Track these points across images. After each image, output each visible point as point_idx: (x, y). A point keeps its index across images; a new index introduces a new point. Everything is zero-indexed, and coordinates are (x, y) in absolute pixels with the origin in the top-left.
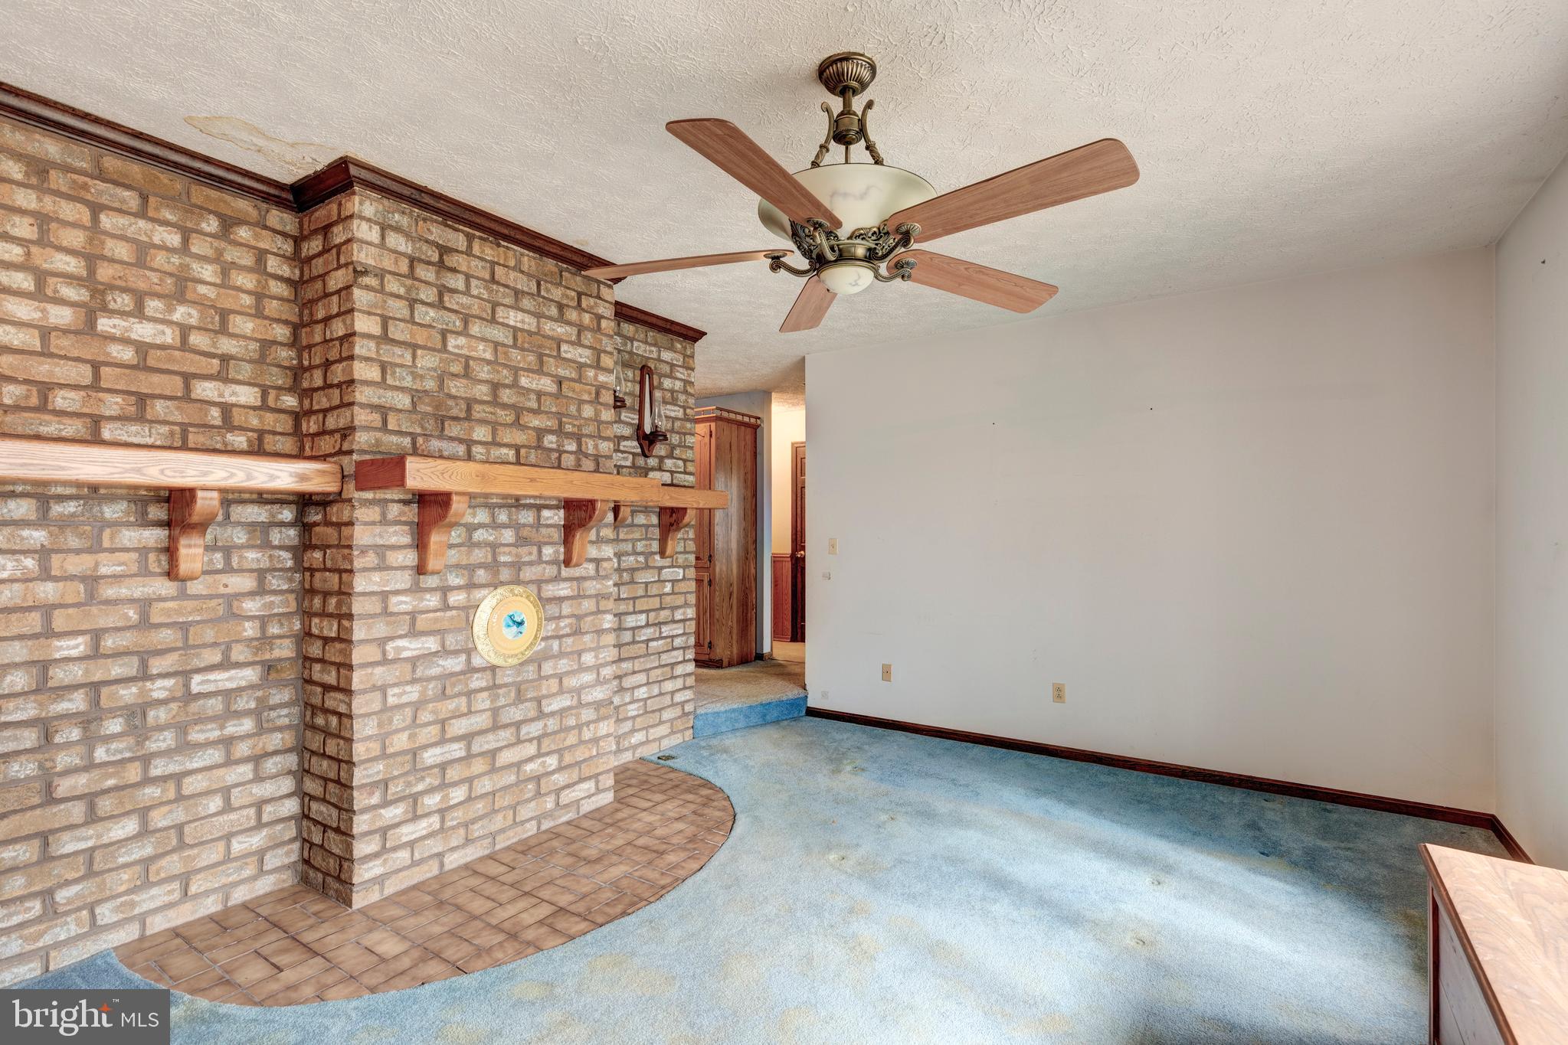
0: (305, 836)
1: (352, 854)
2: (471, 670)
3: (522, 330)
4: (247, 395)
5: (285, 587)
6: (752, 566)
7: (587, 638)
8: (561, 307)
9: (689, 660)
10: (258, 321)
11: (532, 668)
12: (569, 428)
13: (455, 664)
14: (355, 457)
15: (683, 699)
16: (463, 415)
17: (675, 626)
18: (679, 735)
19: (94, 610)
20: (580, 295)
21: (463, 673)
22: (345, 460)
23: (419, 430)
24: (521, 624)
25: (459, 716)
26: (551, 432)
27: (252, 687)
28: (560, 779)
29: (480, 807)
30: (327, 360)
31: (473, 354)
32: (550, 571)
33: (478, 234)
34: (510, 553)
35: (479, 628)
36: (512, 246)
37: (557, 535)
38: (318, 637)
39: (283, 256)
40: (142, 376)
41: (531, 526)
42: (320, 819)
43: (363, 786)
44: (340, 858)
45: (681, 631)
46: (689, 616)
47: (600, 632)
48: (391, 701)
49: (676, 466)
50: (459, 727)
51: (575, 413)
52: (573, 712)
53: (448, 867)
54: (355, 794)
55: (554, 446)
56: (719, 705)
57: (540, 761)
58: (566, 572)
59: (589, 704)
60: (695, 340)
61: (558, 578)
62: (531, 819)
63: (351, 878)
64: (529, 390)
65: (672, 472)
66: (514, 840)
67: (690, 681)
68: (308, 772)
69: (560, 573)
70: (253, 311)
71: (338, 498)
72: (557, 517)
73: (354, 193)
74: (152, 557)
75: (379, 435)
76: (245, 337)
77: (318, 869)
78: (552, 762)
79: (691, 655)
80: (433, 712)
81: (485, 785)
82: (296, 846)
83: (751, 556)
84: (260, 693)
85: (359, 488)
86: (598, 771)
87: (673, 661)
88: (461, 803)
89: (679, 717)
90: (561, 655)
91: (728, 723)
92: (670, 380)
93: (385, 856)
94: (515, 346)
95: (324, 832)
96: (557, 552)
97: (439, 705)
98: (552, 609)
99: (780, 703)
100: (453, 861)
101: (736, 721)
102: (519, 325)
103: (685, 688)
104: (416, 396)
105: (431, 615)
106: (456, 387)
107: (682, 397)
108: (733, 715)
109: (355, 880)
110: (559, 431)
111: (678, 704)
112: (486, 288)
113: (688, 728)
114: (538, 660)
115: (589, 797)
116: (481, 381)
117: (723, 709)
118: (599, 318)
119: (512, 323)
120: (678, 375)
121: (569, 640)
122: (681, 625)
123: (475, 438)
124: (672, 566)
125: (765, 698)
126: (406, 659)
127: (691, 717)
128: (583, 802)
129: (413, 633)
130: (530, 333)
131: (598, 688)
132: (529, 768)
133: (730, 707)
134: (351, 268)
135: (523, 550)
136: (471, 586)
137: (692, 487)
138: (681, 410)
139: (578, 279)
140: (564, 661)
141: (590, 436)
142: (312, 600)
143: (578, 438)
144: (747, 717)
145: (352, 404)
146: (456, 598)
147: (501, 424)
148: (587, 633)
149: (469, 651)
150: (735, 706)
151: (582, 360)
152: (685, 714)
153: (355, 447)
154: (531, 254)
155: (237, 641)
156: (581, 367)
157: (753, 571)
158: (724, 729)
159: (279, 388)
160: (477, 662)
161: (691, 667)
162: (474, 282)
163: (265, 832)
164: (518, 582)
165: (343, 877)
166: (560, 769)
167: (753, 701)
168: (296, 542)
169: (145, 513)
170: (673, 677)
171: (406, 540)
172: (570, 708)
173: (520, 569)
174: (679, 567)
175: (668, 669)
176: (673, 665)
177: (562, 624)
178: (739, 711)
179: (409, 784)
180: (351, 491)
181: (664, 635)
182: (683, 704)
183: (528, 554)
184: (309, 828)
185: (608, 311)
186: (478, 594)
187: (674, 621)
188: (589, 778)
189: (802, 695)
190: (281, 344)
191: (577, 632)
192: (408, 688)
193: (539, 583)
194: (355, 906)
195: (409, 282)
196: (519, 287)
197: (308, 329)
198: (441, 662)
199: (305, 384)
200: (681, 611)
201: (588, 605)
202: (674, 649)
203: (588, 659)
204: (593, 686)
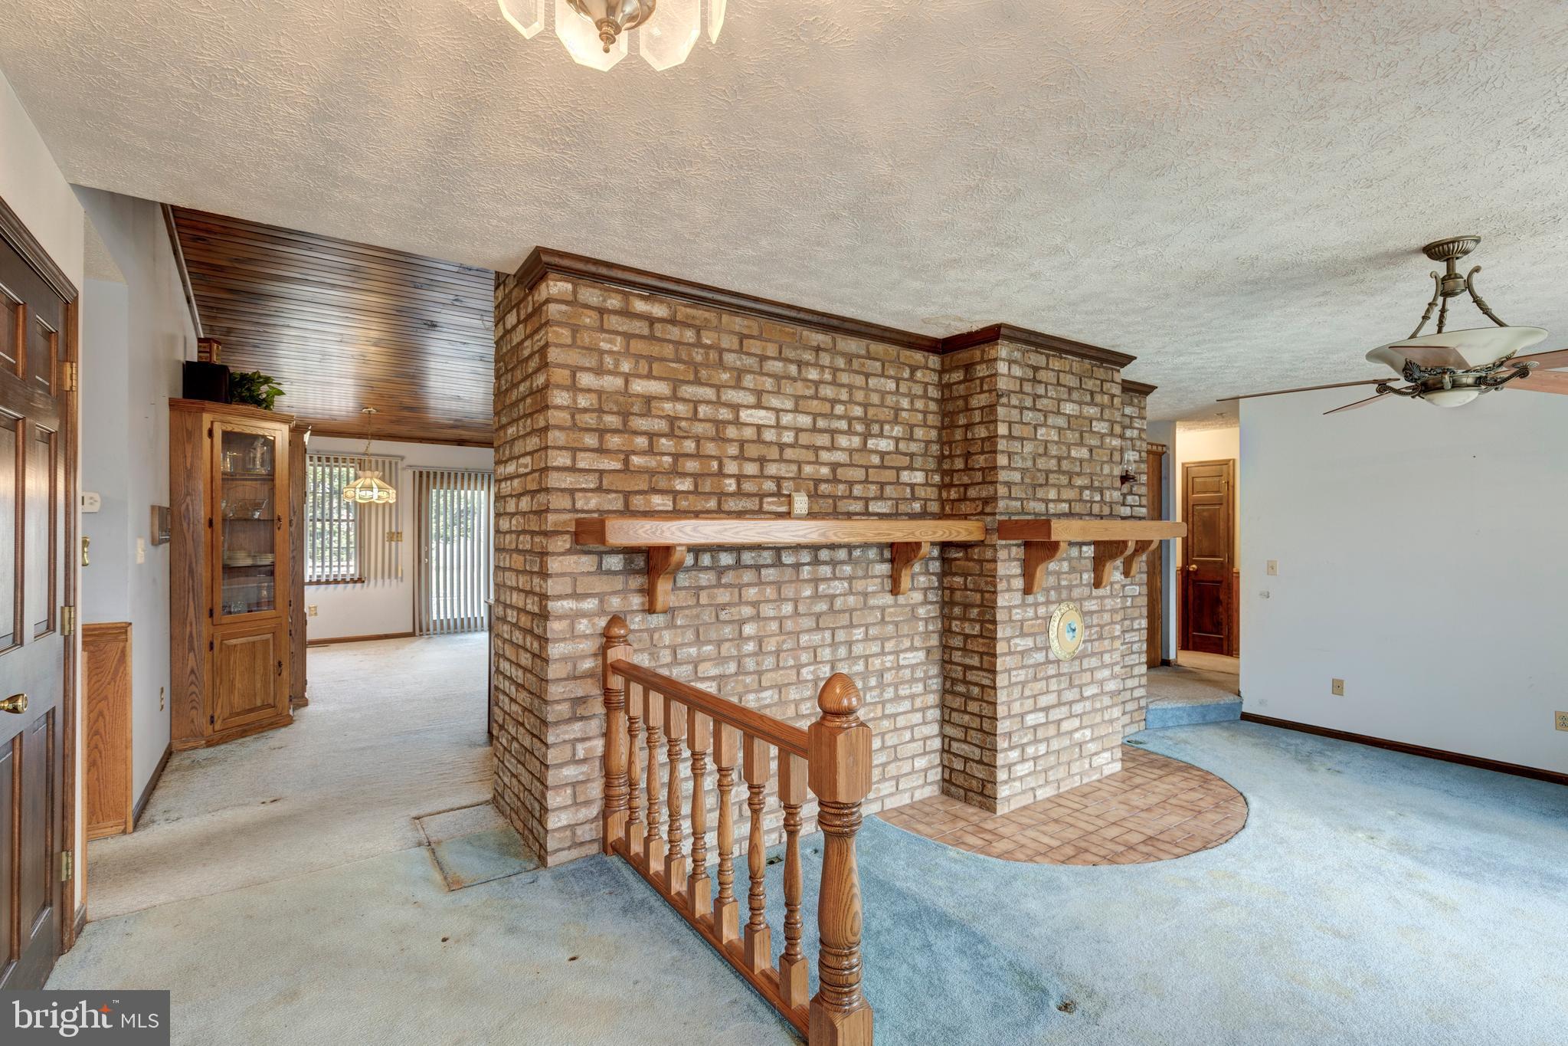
0: (946, 763)
1: (995, 777)
2: (1048, 662)
3: (1072, 416)
4: (919, 477)
5: (935, 600)
6: (1159, 580)
7: (1106, 642)
8: (1092, 393)
9: (1142, 663)
10: (925, 429)
11: (1077, 662)
12: (1096, 484)
13: (1040, 657)
14: (998, 517)
15: (1139, 695)
16: (1044, 482)
17: (1134, 634)
18: (1136, 725)
19: (866, 612)
20: (1102, 381)
21: (1044, 664)
22: (989, 519)
23: (1024, 496)
24: (1074, 630)
25: (1043, 694)
26: (1086, 488)
27: (922, 663)
28: (1092, 747)
29: (1052, 759)
30: (969, 452)
31: (1049, 438)
32: (1086, 591)
33: (1052, 353)
34: (1066, 579)
35: (1053, 635)
36: (1069, 357)
37: (1089, 564)
38: (959, 634)
39: (934, 385)
40: (882, 471)
41: (1076, 558)
42: (962, 754)
43: (1001, 734)
44: (983, 780)
45: (1137, 639)
46: (1143, 626)
47: (1113, 638)
48: (1013, 680)
49: (1134, 501)
50: (1043, 701)
51: (1099, 472)
52: (1099, 698)
53: (1039, 798)
54: (998, 739)
55: (1088, 498)
56: (1166, 703)
57: (1082, 732)
58: (1095, 592)
59: (1107, 693)
60: (1147, 393)
61: (1090, 597)
62: (1077, 774)
63: (995, 794)
64: (1075, 459)
65: (1131, 506)
66: (1069, 788)
67: (1144, 680)
68: (949, 722)
69: (1091, 593)
70: (922, 423)
71: (981, 543)
72: (1089, 551)
73: (997, 344)
74: (885, 580)
75: (1007, 501)
76: (920, 441)
77: (959, 786)
78: (1088, 733)
79: (1144, 658)
80: (1031, 690)
81: (1055, 745)
82: (940, 769)
83: (1157, 571)
84: (925, 668)
85: (1000, 538)
86: (1112, 745)
87: (1132, 663)
88: (1043, 755)
89: (1137, 710)
90: (1093, 654)
91: (1174, 719)
92: (1130, 430)
93: (1010, 784)
94: (1069, 428)
95: (965, 763)
96: (1090, 577)
97: (1033, 684)
98: (1088, 619)
99: (1218, 707)
100: (1041, 794)
101: (1181, 718)
102: (1071, 413)
103: (1140, 686)
104: (1024, 471)
105: (1030, 622)
106: (1041, 463)
107: (1138, 443)
108: (1178, 713)
109: (998, 796)
110: (1091, 487)
111: (1135, 699)
112: (1055, 390)
113: (1141, 720)
114: (1081, 657)
115: (1108, 764)
116: (1053, 457)
117: (1170, 707)
118: (1113, 396)
119: (1068, 412)
120: (1136, 425)
121: (1096, 644)
122: (1137, 633)
123: (1050, 498)
124: (1132, 584)
125: (1206, 701)
126: (1019, 652)
127: (1144, 711)
128: (1104, 767)
129: (1023, 635)
130: (1077, 417)
131: (1112, 682)
132: (1077, 735)
133: (1176, 705)
134: (994, 393)
135: (1073, 576)
136: (1048, 603)
137: (1144, 518)
138: (1138, 454)
139: (1101, 370)
140: (1094, 659)
141: (1108, 488)
142: (952, 609)
143: (1101, 491)
144: (1189, 715)
145: (996, 482)
146: (1042, 611)
147: (1062, 486)
148: (1106, 639)
149: (1047, 648)
150: (1180, 705)
151: (1103, 431)
152: (1140, 708)
153: (997, 511)
154: (1077, 359)
155: (916, 634)
156: (1102, 436)
157: (1159, 584)
158: (1170, 724)
159: (932, 471)
160: (1051, 657)
161: (1144, 669)
162: (1049, 387)
163: (927, 757)
164: (1070, 599)
165: (986, 792)
166: (1092, 740)
167: (1194, 703)
168: (938, 570)
169: (882, 554)
170: (1132, 677)
171: (1018, 571)
172: (1097, 695)
173: (1071, 591)
174: (1136, 585)
175: (1128, 669)
176: (1132, 666)
177: (1093, 631)
178: (1183, 709)
179: (1021, 738)
180: (994, 539)
181: (1127, 641)
182: (1139, 699)
183: (1075, 579)
184: (949, 759)
185: (1116, 390)
186: (1052, 608)
187: (1133, 630)
188: (1108, 750)
189: (1238, 701)
190: (933, 442)
191: (1101, 638)
192: (1020, 672)
193: (1081, 600)
194: (999, 812)
195: (1020, 396)
196: (1071, 385)
197: (949, 431)
198: (1035, 656)
199: (946, 467)
200: (1137, 621)
201: (1107, 617)
202: (1133, 653)
203: (1107, 658)
204: (1110, 680)
